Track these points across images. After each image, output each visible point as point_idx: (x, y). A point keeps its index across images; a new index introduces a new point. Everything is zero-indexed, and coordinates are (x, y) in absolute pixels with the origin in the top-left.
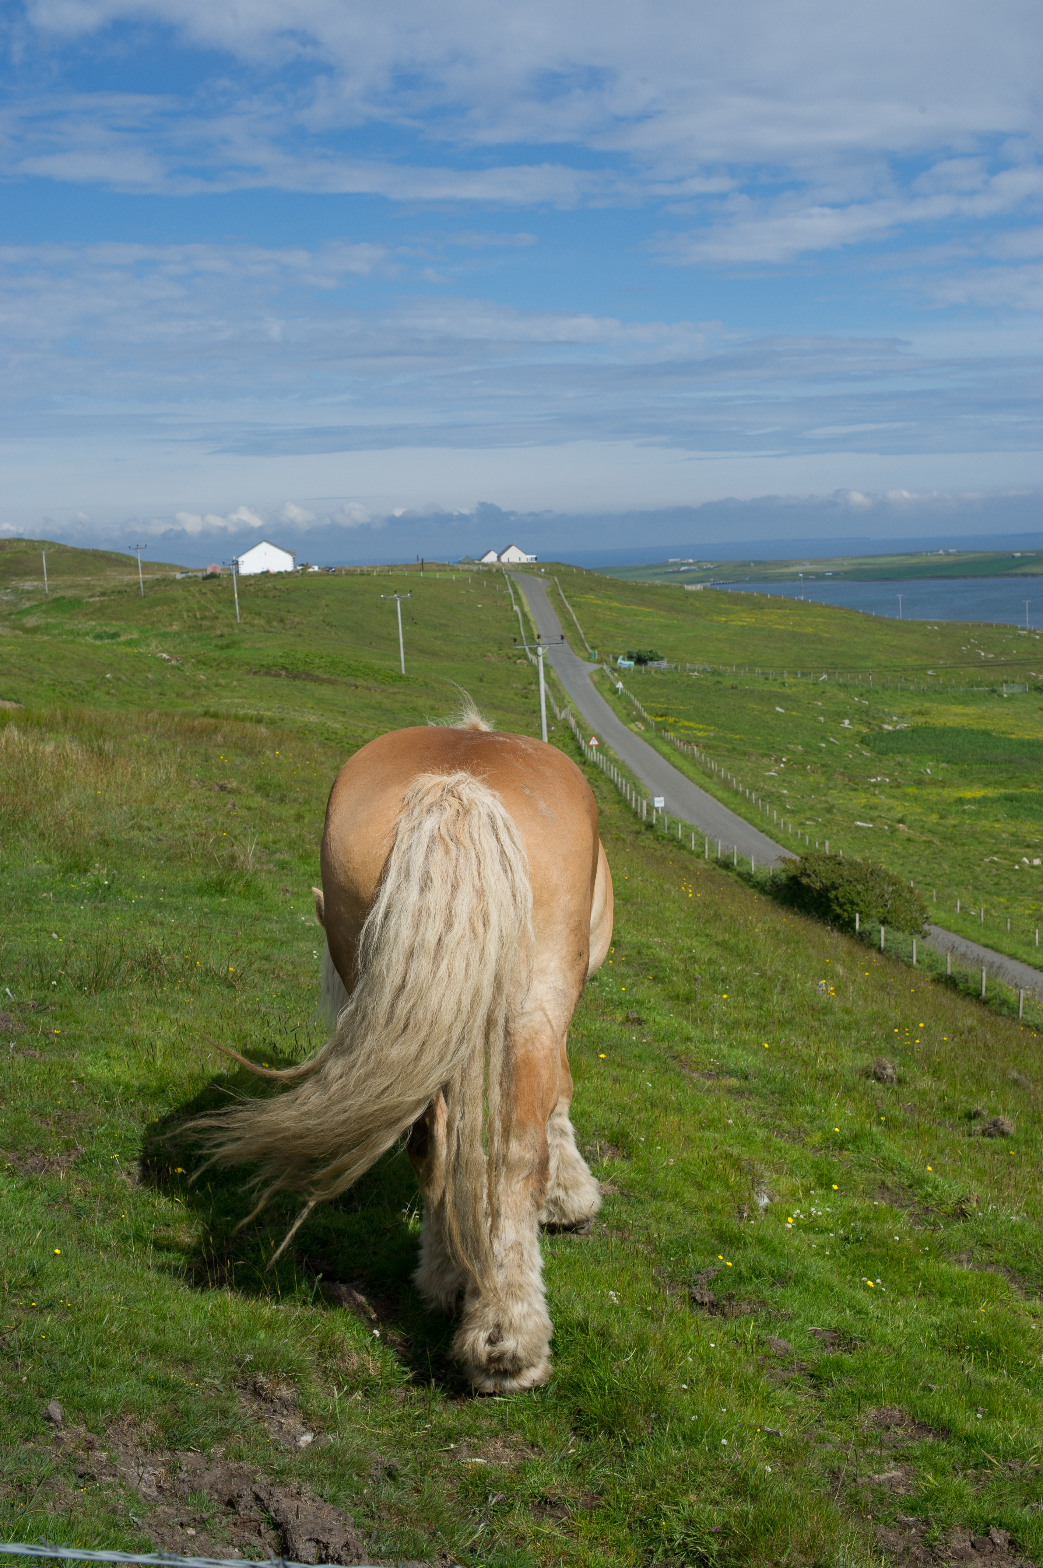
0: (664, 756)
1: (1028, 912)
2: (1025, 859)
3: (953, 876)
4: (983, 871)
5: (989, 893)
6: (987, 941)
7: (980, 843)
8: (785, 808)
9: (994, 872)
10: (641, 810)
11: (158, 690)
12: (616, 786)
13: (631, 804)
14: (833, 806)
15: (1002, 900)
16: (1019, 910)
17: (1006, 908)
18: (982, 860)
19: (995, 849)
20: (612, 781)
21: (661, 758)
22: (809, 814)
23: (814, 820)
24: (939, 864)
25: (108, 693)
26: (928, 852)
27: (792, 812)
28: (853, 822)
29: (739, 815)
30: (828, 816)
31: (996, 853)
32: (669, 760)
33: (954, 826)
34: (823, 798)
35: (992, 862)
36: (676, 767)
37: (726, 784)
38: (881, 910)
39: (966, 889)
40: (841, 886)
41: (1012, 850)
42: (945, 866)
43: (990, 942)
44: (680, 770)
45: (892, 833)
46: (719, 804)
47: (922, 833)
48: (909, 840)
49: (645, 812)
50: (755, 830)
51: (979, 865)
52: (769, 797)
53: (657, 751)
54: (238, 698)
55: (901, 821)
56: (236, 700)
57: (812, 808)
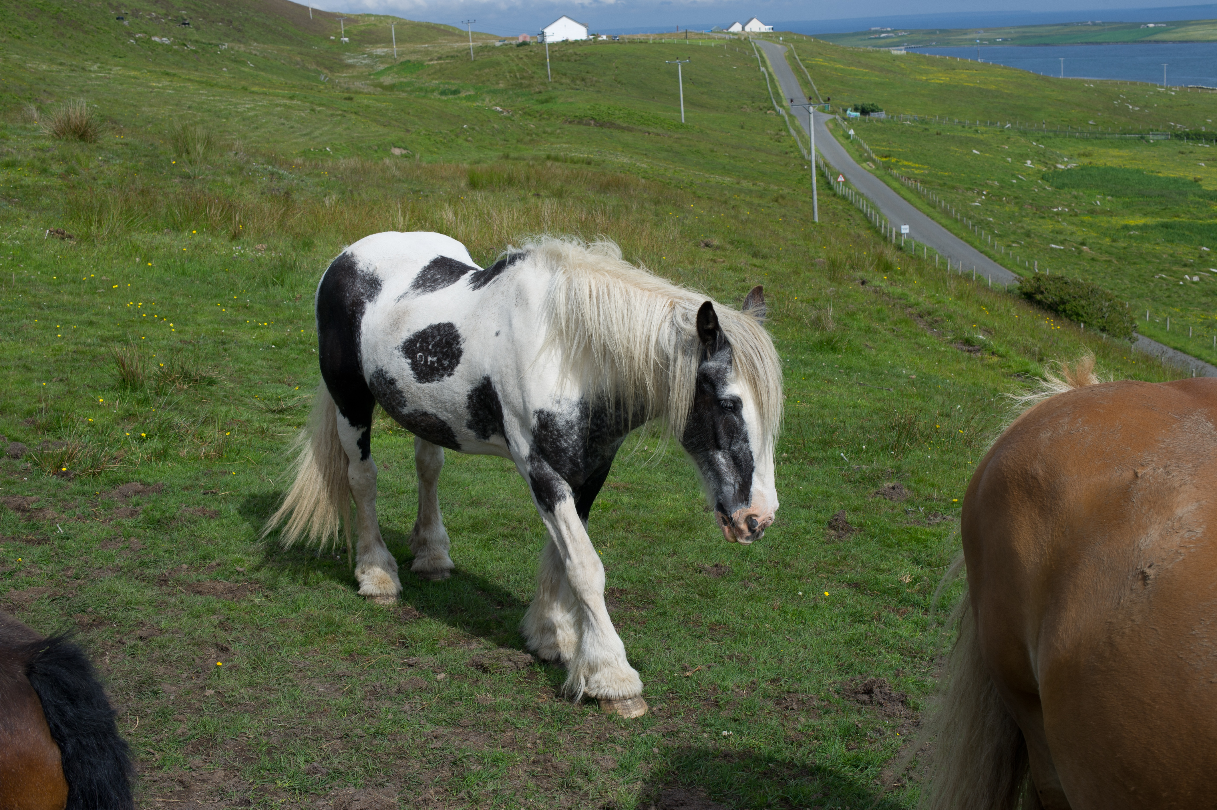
0: (895, 190)
1: (1200, 320)
2: (1187, 276)
3: (1134, 290)
4: (1156, 285)
5: (1164, 304)
6: (1176, 345)
7: (1148, 262)
8: (994, 233)
9: (1165, 287)
10: (891, 235)
11: (502, 137)
12: (866, 215)
13: (880, 230)
14: (1030, 231)
15: (1177, 310)
16: (1191, 319)
17: (1181, 317)
18: (1153, 276)
19: (1161, 268)
20: (861, 211)
21: (893, 192)
22: (1012, 237)
23: (1018, 243)
24: (1120, 279)
25: (466, 140)
26: (1110, 270)
27: (1000, 236)
28: (1049, 243)
29: (962, 238)
30: (1028, 240)
31: (1162, 270)
32: (899, 193)
33: (1125, 248)
34: (1020, 225)
35: (1161, 278)
36: (905, 199)
37: (946, 213)
38: (1100, 320)
39: (1147, 301)
40: (1068, 301)
41: (1174, 268)
42: (1126, 281)
43: (1179, 346)
44: (909, 201)
45: (1079, 253)
46: (944, 230)
47: (1101, 254)
48: (1093, 259)
49: (894, 236)
50: (976, 251)
51: (1152, 281)
52: (981, 223)
53: (888, 185)
54: (565, 143)
55: (1083, 244)
56: (564, 146)
57: (1014, 233)
